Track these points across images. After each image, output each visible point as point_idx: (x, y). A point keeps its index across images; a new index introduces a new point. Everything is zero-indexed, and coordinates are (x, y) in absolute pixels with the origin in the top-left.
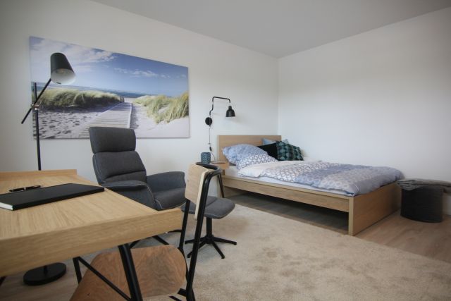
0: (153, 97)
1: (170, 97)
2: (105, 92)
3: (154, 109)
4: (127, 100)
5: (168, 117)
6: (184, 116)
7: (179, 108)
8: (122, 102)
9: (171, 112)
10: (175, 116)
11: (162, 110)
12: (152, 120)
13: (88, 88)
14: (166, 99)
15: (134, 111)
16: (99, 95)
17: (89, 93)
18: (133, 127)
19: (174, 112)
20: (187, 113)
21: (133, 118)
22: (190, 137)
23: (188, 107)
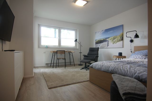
0: (112, 37)
3: (112, 40)
4: (107, 39)
5: (116, 42)
6: (121, 41)
8: (106, 40)
10: (118, 41)
11: (114, 40)
12: (112, 43)
14: (116, 37)
15: (108, 42)
16: (102, 39)
17: (101, 39)
18: (108, 45)
19: (118, 40)
20: (122, 39)
21: (108, 43)
22: (123, 47)
23: (123, 38)
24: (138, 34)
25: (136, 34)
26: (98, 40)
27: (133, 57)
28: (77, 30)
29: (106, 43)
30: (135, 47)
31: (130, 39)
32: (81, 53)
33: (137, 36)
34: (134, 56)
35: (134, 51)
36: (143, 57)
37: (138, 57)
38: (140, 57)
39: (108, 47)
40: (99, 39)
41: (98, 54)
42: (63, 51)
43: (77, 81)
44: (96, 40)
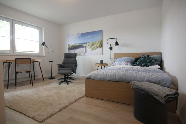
0: (91, 43)
1: (96, 42)
2: (79, 44)
3: (91, 47)
4: (84, 45)
5: (95, 48)
6: (100, 47)
7: (99, 45)
8: (83, 46)
9: (96, 46)
10: (97, 48)
11: (93, 46)
12: (90, 49)
13: (76, 44)
14: (94, 43)
15: (86, 48)
16: (78, 45)
17: (77, 45)
18: (85, 52)
19: (97, 46)
20: (102, 46)
21: (85, 50)
22: (102, 54)
23: (102, 44)
24: (118, 42)
25: (117, 41)
26: (72, 45)
27: (116, 64)
28: (42, 28)
29: (83, 49)
30: (114, 54)
31: (109, 46)
32: (51, 61)
33: (117, 44)
34: (118, 63)
35: (113, 58)
36: (126, 63)
37: (121, 64)
38: (123, 64)
39: (85, 54)
40: (74, 44)
41: (76, 63)
42: (27, 59)
43: (71, 99)
44: (68, 45)
